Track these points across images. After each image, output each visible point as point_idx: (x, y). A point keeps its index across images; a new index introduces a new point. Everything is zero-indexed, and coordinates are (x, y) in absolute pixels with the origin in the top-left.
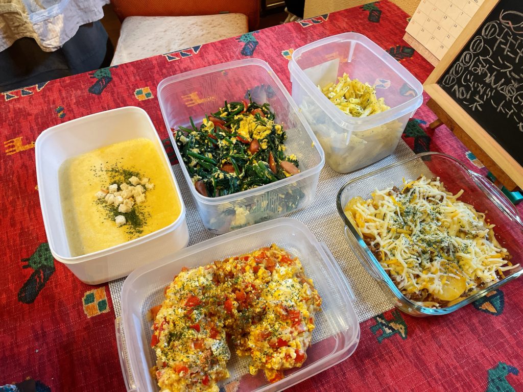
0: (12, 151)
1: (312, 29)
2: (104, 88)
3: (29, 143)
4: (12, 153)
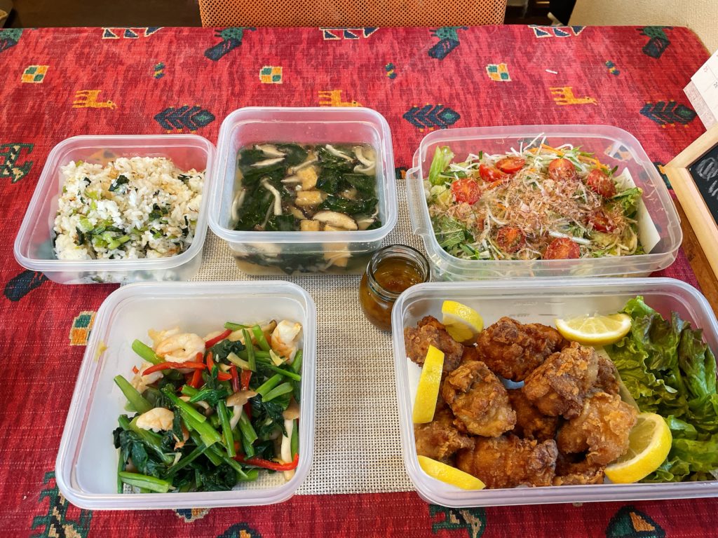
0: (81, 104)
1: (548, 42)
2: (225, 54)
3: (105, 101)
4: (80, 106)
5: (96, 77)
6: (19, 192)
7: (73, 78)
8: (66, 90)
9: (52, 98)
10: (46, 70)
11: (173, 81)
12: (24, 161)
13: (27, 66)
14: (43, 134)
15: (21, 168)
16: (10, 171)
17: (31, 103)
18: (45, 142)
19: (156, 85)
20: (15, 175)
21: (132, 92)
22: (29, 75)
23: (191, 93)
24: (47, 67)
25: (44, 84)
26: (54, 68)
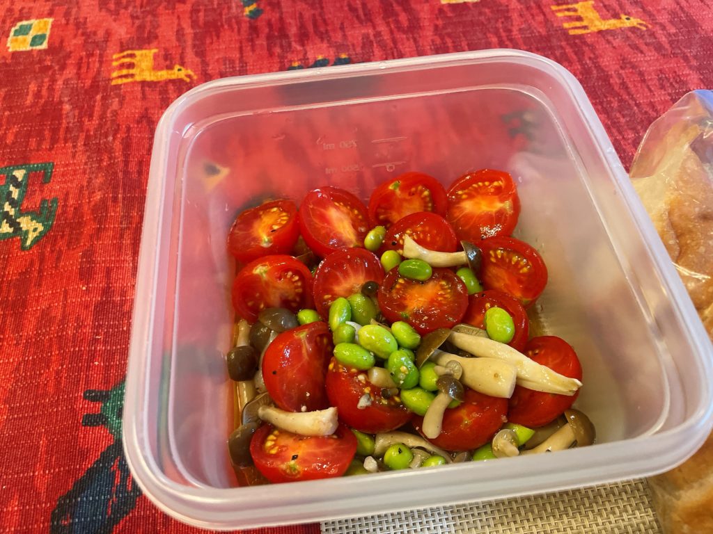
0: (126, 76)
3: (170, 67)
4: (125, 80)
5: (141, 28)
6: (40, 271)
7: (101, 33)
8: (92, 55)
9: (70, 72)
10: (49, 27)
11: (281, 19)
12: (38, 198)
13: (13, 24)
14: (66, 141)
15: (36, 215)
16: (13, 223)
17: (33, 87)
18: (74, 157)
19: (254, 29)
20: (27, 232)
21: (215, 46)
22: (20, 37)
23: (322, 36)
24: (50, 20)
25: (51, 50)
26: (63, 21)
